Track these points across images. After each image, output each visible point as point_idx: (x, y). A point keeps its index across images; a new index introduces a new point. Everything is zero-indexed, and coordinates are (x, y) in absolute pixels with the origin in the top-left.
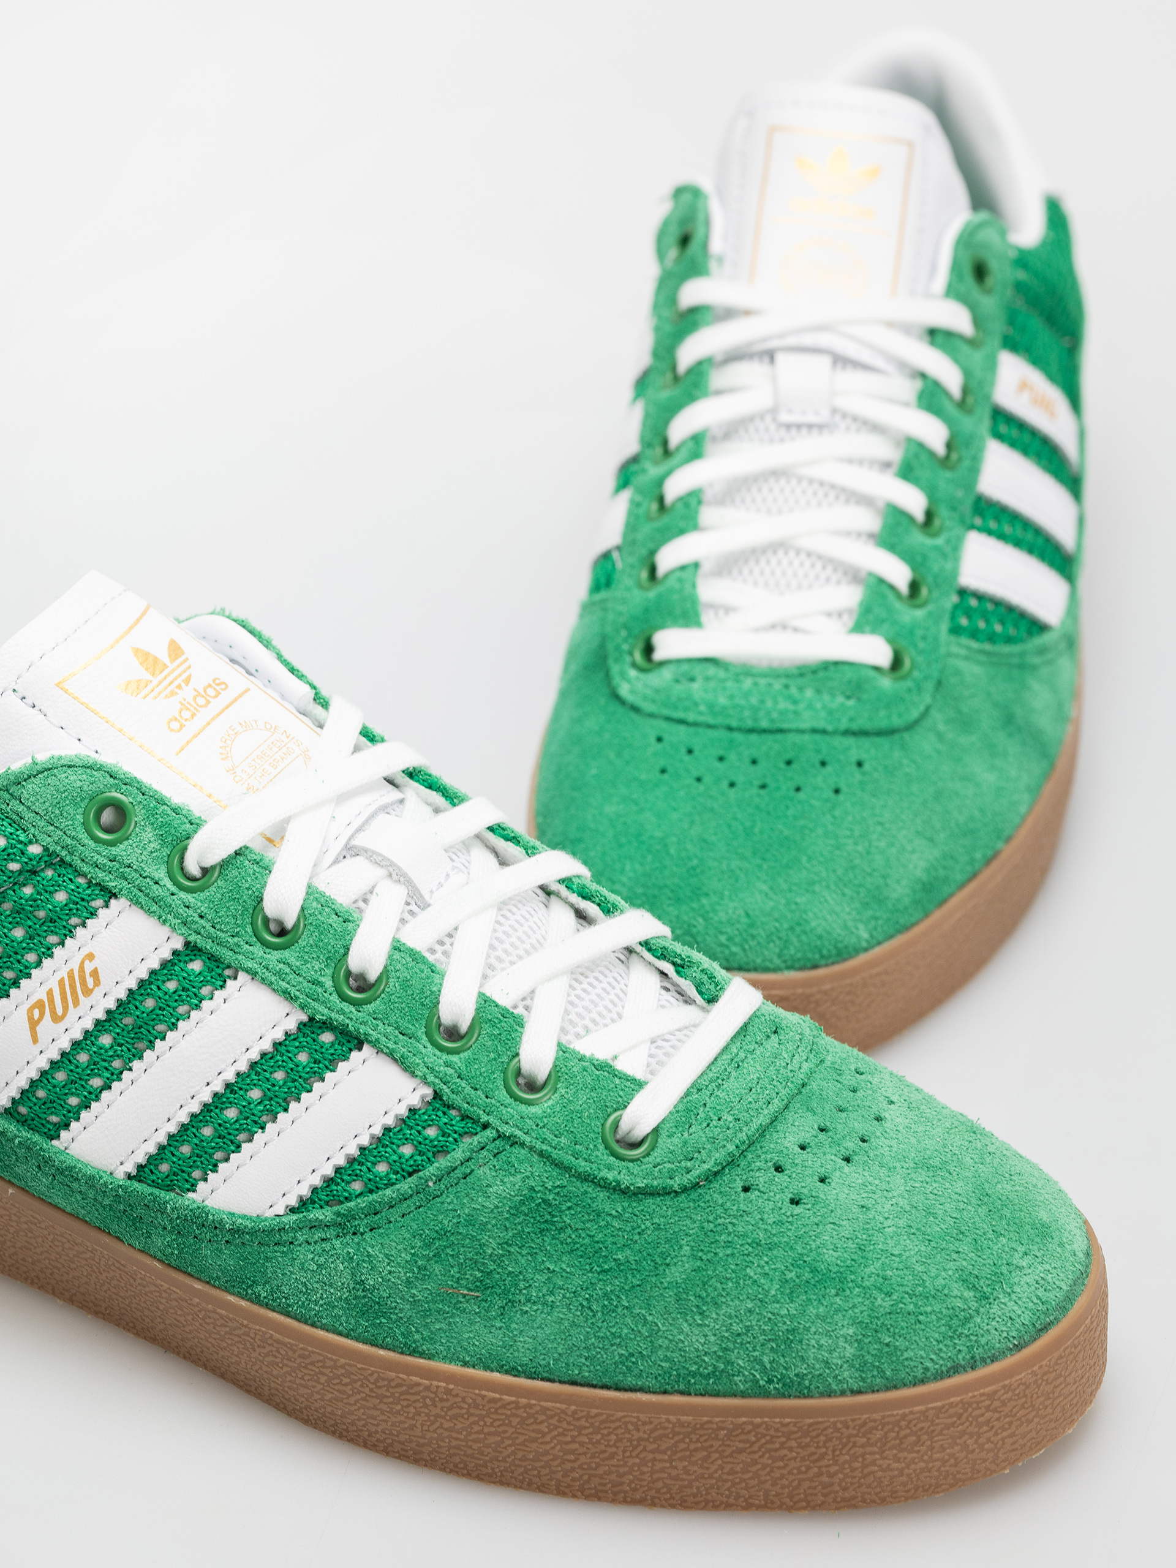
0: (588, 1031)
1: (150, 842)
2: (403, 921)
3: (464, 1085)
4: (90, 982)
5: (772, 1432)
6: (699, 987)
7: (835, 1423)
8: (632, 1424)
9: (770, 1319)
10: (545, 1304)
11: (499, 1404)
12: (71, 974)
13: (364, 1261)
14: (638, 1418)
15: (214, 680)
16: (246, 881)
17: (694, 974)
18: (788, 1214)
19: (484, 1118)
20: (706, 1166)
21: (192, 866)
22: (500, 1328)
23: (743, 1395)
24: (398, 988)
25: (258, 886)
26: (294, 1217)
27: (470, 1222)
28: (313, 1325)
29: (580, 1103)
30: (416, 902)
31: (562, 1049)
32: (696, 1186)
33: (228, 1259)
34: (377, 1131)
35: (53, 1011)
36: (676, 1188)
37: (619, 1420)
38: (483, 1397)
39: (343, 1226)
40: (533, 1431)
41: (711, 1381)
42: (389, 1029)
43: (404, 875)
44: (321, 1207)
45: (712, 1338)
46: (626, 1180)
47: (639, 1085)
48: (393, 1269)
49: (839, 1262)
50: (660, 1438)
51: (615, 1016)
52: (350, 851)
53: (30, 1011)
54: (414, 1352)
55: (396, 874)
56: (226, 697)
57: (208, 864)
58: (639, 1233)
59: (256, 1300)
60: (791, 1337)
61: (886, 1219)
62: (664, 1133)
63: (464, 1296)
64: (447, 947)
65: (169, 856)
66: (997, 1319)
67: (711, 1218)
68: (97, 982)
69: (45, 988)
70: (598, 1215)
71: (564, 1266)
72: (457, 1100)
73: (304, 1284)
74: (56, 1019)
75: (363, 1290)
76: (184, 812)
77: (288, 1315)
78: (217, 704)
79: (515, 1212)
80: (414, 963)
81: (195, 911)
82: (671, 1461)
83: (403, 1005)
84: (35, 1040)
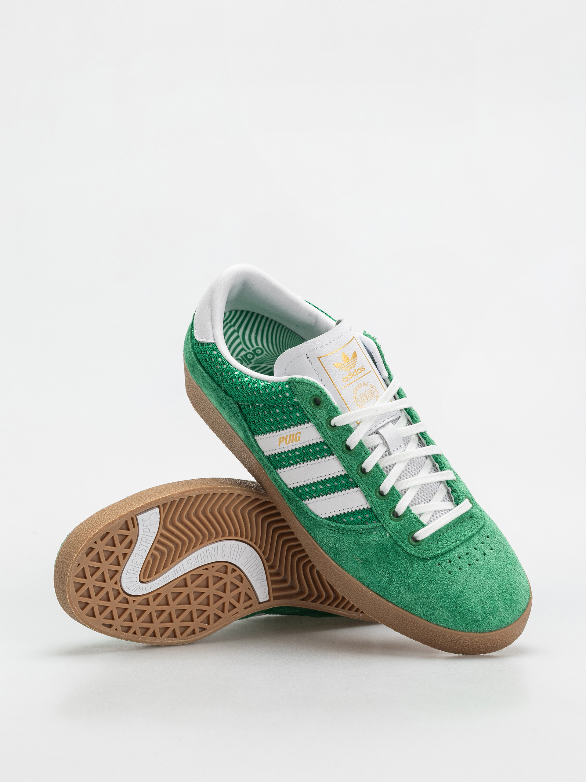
0: (419, 503)
1: (324, 413)
2: (383, 457)
3: (379, 509)
4: (297, 439)
5: (420, 626)
6: (455, 499)
7: (436, 631)
8: (387, 609)
9: (429, 602)
10: (377, 572)
11: (358, 589)
12: (293, 434)
13: (338, 540)
14: (389, 609)
15: (362, 367)
16: (344, 433)
17: (455, 495)
18: (446, 576)
19: (380, 520)
20: (431, 554)
21: (332, 423)
22: (364, 572)
23: (416, 616)
24: (372, 477)
25: (347, 436)
26: (326, 521)
27: (366, 544)
28: (321, 548)
29: (406, 526)
30: (388, 453)
31: (408, 508)
32: (426, 559)
33: (307, 522)
34: (354, 510)
35: (286, 441)
36: (421, 557)
37: (385, 607)
38: (354, 586)
39: (337, 530)
40: (364, 599)
41: (410, 609)
42: (366, 487)
43: (388, 445)
44: (333, 521)
45: (413, 600)
46: (409, 550)
47: (424, 526)
48: (344, 546)
49: (453, 594)
50: (393, 615)
51: (428, 500)
52: (377, 432)
53: (281, 438)
54: (342, 567)
55: (385, 443)
56: (364, 373)
57: (337, 425)
58: (407, 565)
59: (310, 534)
60: (432, 608)
61: (471, 586)
62: (424, 542)
63: (359, 561)
64: (391, 468)
65: (328, 418)
66: (488, 623)
67: (426, 569)
68: (299, 440)
69: (286, 435)
70: (399, 556)
71: (385, 565)
72: (376, 512)
73: (322, 538)
74: (286, 443)
75: (335, 547)
76: (336, 408)
77: (316, 542)
78: (360, 375)
79: (379, 546)
80: (379, 472)
81: (329, 435)
82: (394, 620)
83: (372, 482)
84: (279, 445)
